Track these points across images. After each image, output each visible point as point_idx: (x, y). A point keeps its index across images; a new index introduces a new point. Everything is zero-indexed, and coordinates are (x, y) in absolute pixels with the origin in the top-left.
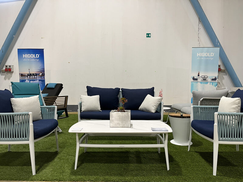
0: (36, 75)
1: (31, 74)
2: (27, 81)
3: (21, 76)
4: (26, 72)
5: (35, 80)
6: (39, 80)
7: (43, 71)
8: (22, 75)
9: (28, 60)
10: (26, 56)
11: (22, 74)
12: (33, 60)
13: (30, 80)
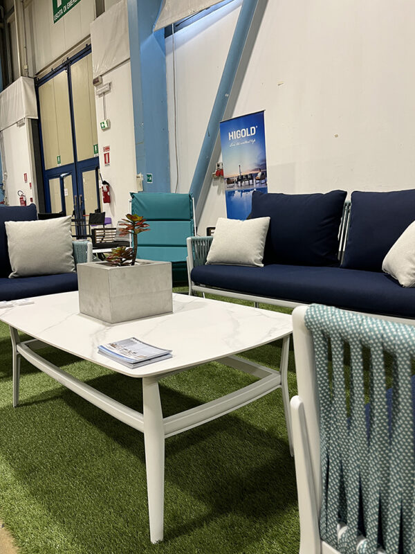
3: (228, 183)
9: (238, 144)
11: (228, 179)
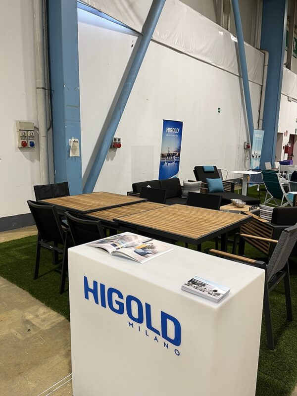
0: (173, 155)
1: (169, 154)
2: (166, 163)
4: (166, 152)
5: (172, 162)
6: (176, 162)
7: (179, 150)
8: (163, 156)
10: (169, 130)
12: (174, 136)
13: (168, 162)
